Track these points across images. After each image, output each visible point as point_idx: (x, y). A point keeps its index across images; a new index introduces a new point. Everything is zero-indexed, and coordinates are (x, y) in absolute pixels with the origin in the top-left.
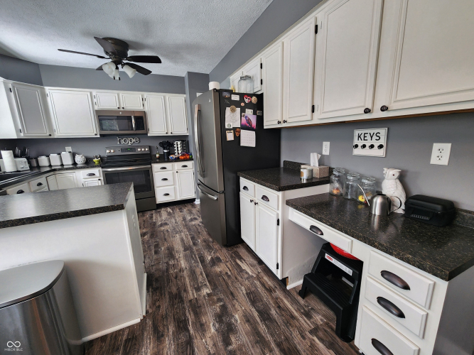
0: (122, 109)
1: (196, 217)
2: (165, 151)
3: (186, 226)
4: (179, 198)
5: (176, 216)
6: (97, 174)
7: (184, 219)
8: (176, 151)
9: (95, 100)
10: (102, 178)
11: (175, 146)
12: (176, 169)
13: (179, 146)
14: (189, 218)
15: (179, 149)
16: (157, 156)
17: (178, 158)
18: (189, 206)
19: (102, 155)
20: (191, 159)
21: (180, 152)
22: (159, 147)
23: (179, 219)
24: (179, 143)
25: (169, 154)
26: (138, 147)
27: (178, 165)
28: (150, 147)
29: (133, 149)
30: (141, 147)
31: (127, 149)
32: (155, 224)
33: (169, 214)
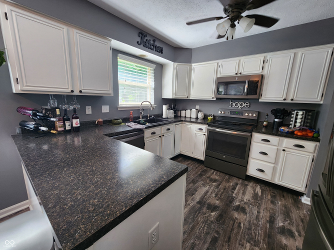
0: (239, 75)
1: (294, 229)
2: (276, 120)
3: (269, 236)
4: (277, 181)
5: (263, 206)
6: (204, 130)
7: (272, 221)
8: (293, 123)
9: (219, 69)
10: (206, 134)
11: (294, 116)
12: (284, 145)
13: (300, 117)
14: (280, 223)
15: (299, 121)
16: (265, 123)
17: (293, 133)
18: (289, 201)
19: (215, 115)
20: (315, 139)
21: (298, 125)
22: (270, 114)
23: (265, 215)
24: (300, 113)
25: (281, 124)
26: (247, 111)
27: (289, 142)
28: (259, 113)
29: (241, 113)
30: (249, 112)
31: (235, 112)
32: (232, 200)
33: (255, 196)
